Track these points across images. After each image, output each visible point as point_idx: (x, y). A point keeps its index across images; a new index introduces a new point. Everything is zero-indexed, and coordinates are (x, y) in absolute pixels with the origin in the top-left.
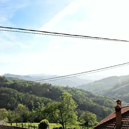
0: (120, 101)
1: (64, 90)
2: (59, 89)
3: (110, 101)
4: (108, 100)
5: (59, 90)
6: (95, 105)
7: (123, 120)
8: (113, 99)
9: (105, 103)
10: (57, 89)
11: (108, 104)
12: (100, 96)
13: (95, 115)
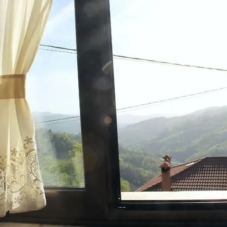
0: (168, 158)
1: (74, 141)
2: (64, 139)
3: (153, 159)
4: (148, 157)
5: (66, 141)
6: (128, 165)
7: (173, 185)
8: (157, 155)
9: (144, 162)
10: (62, 138)
11: (149, 164)
12: (136, 151)
13: (126, 182)
